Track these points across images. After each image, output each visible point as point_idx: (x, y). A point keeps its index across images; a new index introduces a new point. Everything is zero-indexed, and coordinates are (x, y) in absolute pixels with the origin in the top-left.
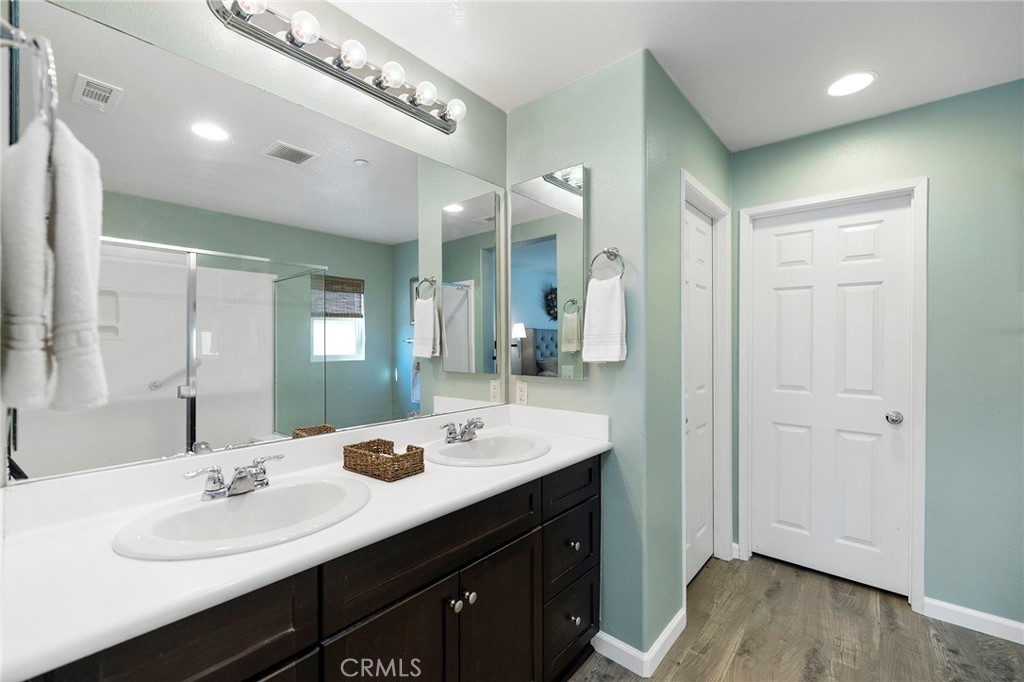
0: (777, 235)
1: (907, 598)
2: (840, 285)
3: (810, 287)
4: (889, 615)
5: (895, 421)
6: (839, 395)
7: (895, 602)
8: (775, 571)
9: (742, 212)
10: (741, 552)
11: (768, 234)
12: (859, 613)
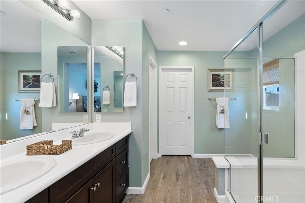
0: (167, 74)
1: (191, 155)
2: (180, 88)
3: (174, 88)
4: (189, 160)
5: (189, 118)
6: (180, 113)
7: (189, 157)
8: (167, 158)
9: (160, 67)
10: (159, 156)
11: (165, 73)
12: (184, 161)
